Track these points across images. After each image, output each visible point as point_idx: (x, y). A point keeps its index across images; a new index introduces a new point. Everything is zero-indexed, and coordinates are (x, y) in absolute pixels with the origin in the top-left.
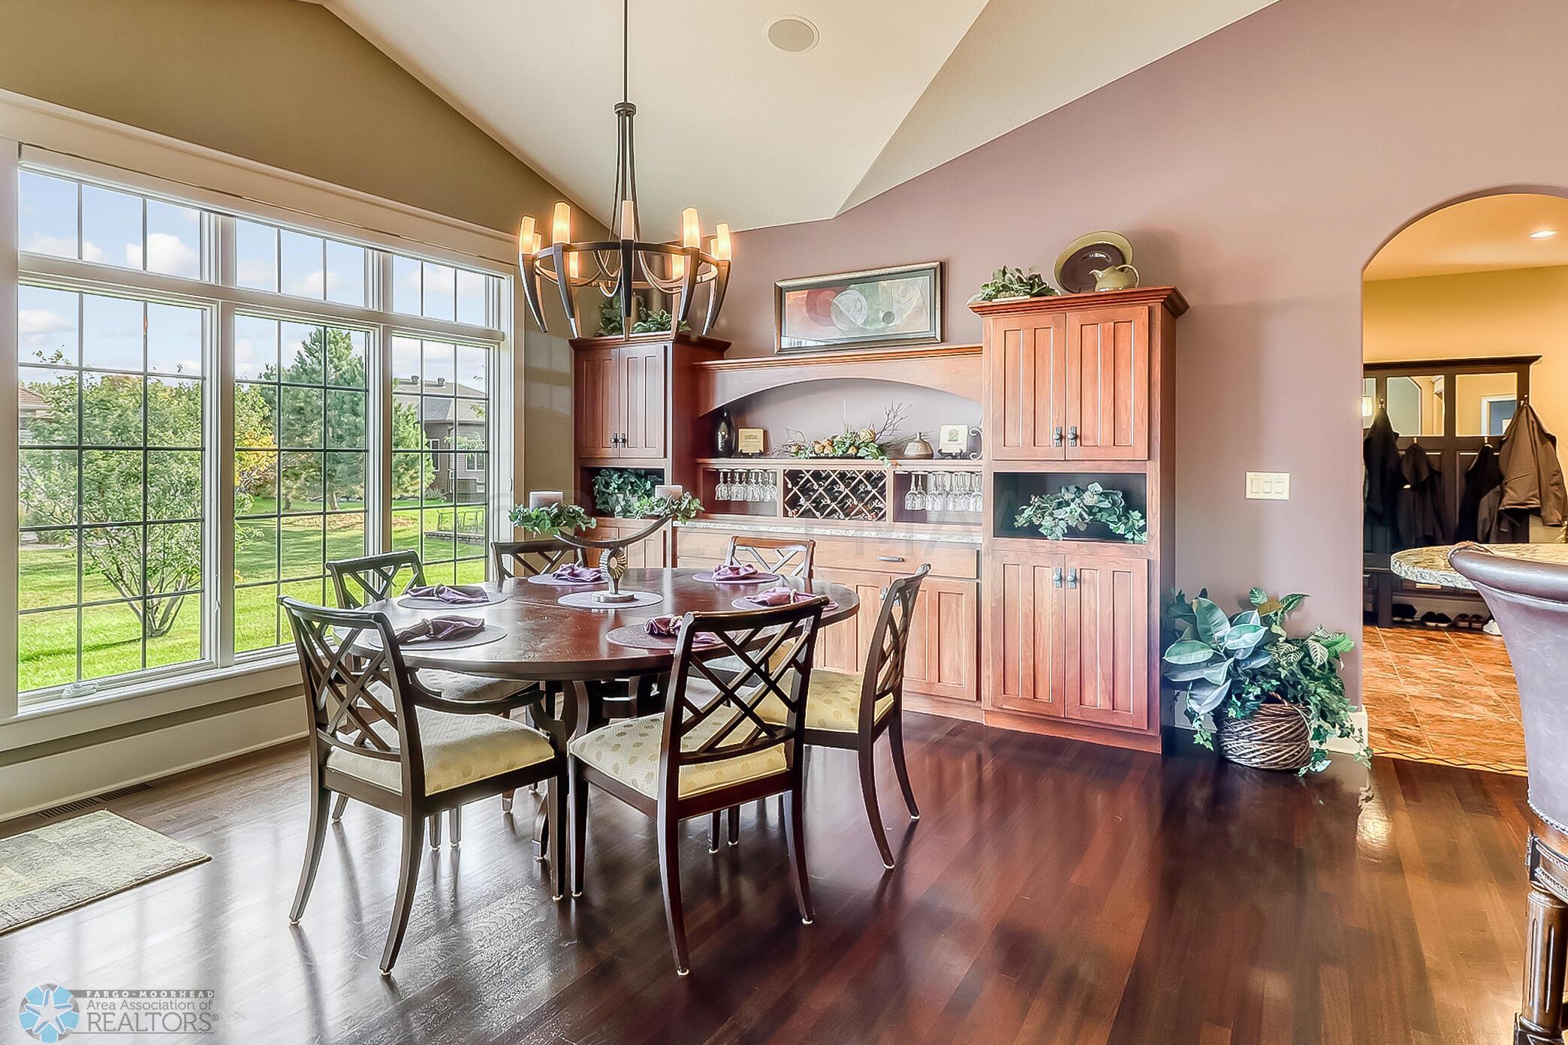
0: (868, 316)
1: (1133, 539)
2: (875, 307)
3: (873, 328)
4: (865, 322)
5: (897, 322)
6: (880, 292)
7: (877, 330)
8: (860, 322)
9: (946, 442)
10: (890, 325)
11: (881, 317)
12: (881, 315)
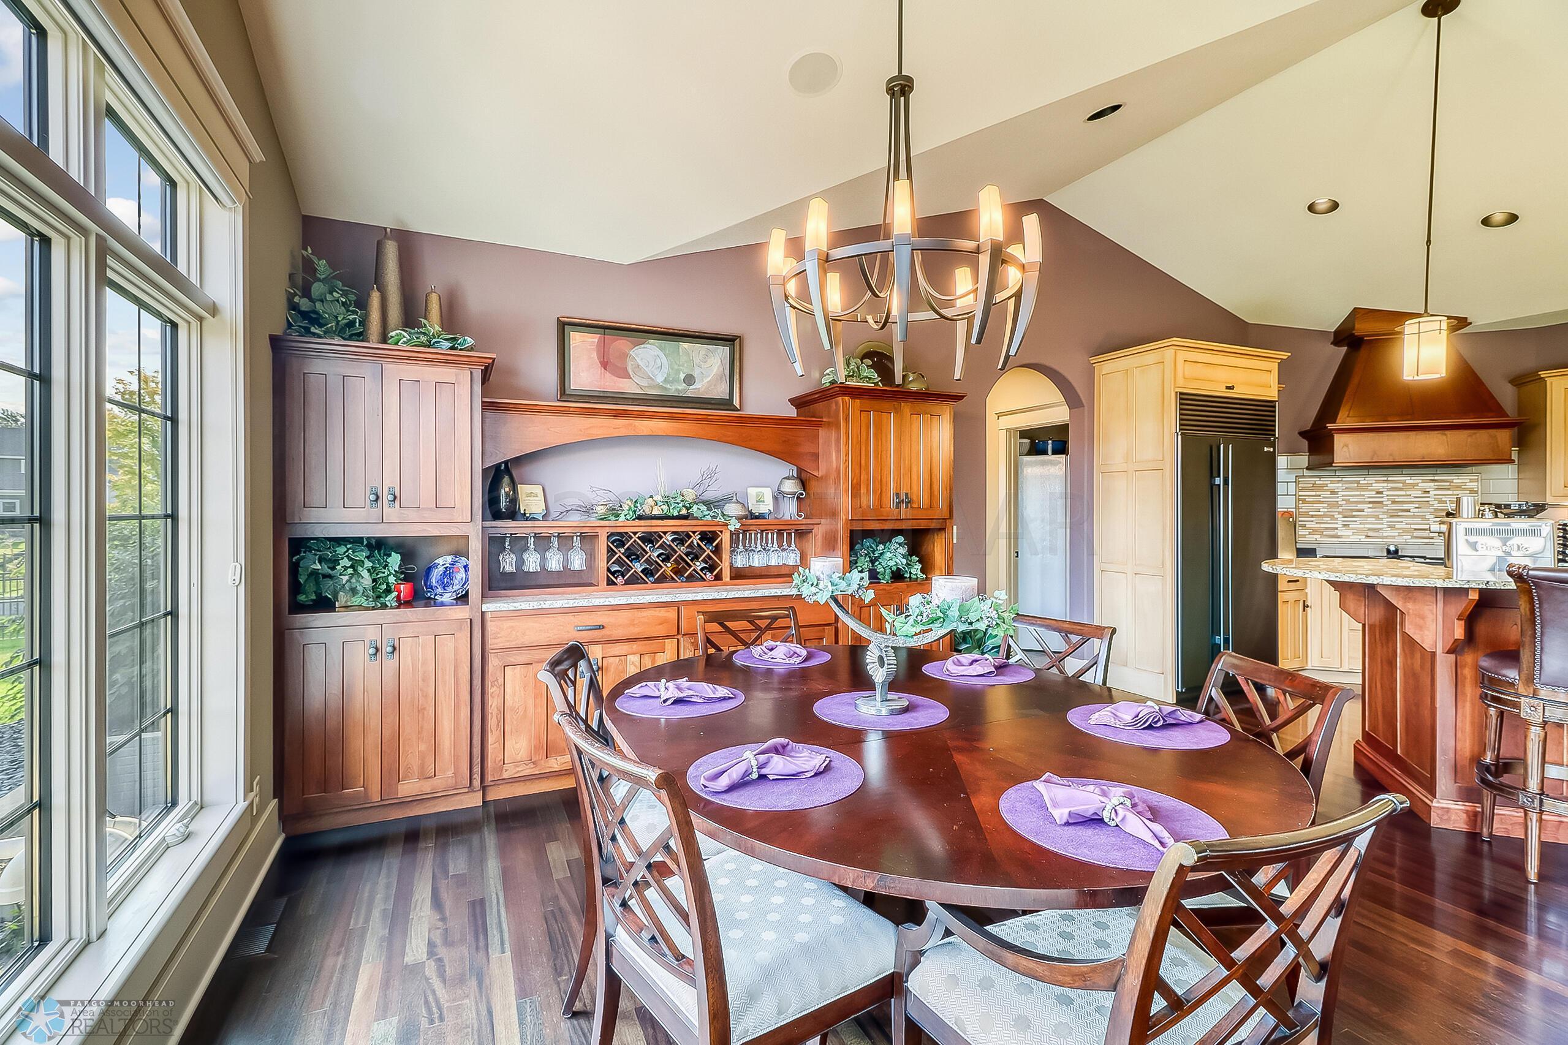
0: (668, 375)
1: (910, 577)
2: (676, 367)
3: (673, 388)
4: (666, 381)
5: (697, 385)
6: (681, 354)
7: (677, 390)
8: (660, 379)
9: (755, 503)
10: (691, 387)
11: (683, 378)
12: (682, 376)
